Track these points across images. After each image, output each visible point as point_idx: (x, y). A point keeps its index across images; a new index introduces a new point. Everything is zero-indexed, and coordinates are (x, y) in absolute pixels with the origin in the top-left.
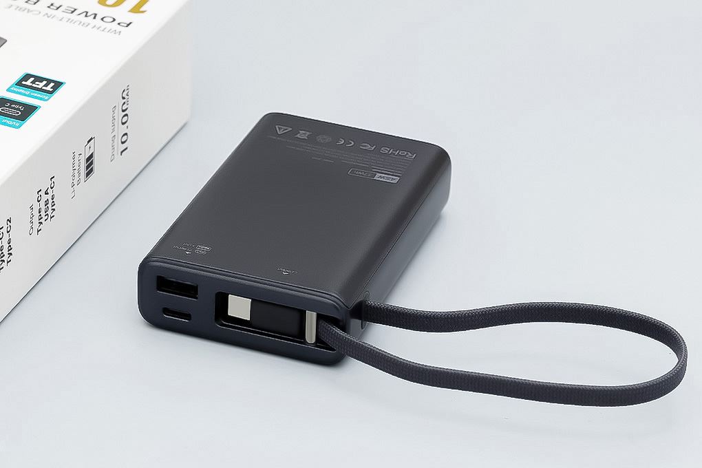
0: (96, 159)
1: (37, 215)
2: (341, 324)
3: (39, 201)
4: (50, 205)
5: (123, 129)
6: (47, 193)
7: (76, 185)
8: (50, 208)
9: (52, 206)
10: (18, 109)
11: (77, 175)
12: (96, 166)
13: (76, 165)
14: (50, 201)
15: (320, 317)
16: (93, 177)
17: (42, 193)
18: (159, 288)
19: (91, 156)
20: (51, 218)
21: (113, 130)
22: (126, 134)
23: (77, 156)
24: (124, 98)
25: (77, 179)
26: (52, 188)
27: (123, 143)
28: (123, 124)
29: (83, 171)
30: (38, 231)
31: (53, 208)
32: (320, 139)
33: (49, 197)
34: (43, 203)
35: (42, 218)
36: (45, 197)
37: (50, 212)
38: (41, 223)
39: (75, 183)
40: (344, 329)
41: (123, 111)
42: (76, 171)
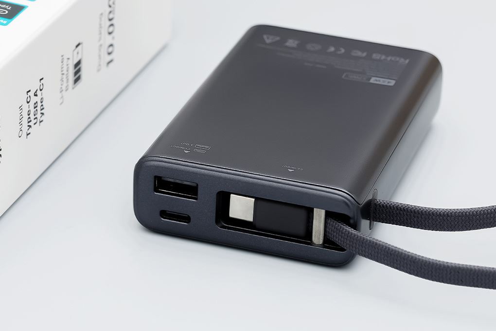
0: (84, 66)
1: (26, 117)
2: (352, 221)
3: (28, 102)
4: (39, 108)
5: (109, 40)
6: (36, 95)
7: (64, 91)
8: (39, 112)
9: (41, 110)
10: (5, 9)
11: (65, 80)
12: (84, 73)
13: (65, 69)
14: (39, 104)
15: (329, 215)
16: (80, 84)
17: (31, 94)
18: (156, 190)
19: (79, 63)
20: (41, 122)
21: (100, 39)
22: (111, 45)
23: (65, 60)
24: (110, 6)
25: (65, 85)
26: (41, 90)
27: (109, 54)
28: (110, 33)
29: (72, 78)
30: (28, 135)
31: (42, 111)
32: (309, 47)
33: (38, 99)
34: (32, 104)
35: (30, 121)
36: (34, 99)
37: (39, 116)
38: (30, 126)
39: (64, 88)
40: (355, 226)
41: (110, 20)
42: (64, 76)
